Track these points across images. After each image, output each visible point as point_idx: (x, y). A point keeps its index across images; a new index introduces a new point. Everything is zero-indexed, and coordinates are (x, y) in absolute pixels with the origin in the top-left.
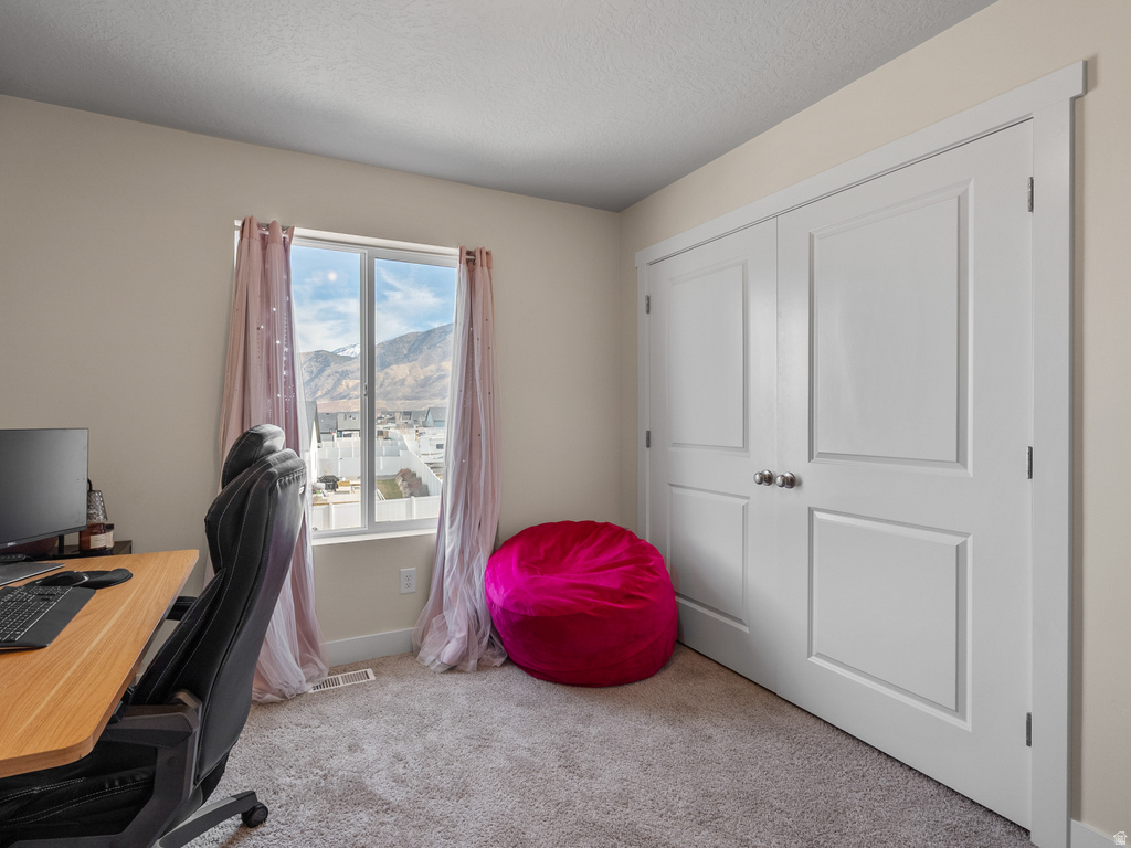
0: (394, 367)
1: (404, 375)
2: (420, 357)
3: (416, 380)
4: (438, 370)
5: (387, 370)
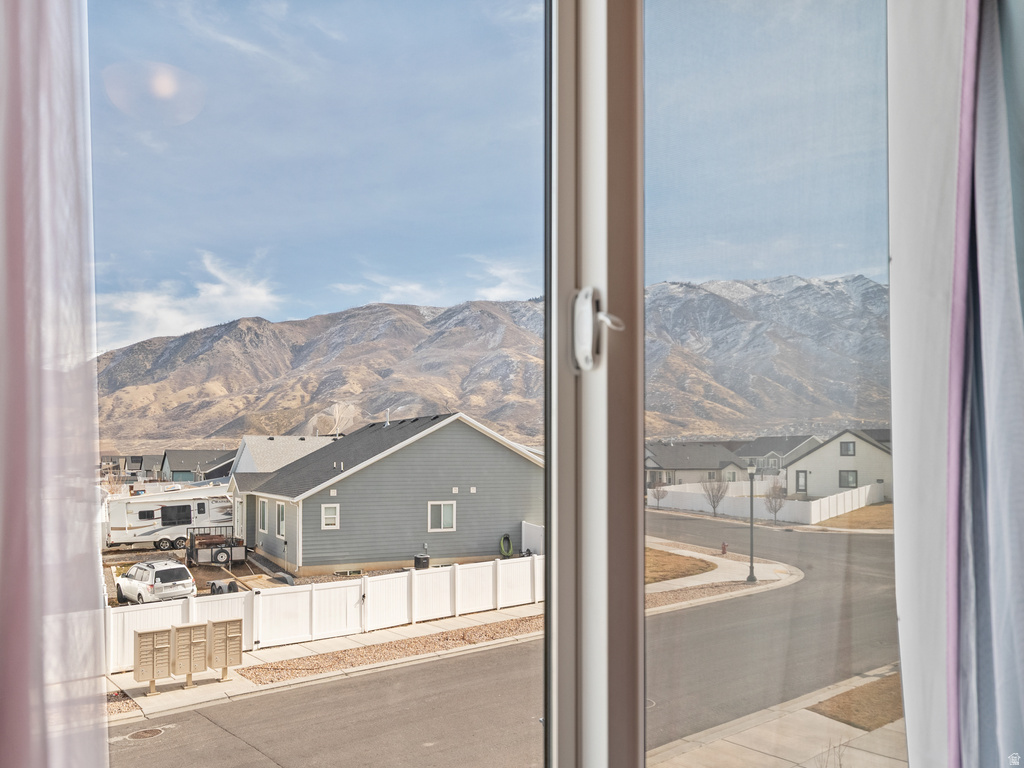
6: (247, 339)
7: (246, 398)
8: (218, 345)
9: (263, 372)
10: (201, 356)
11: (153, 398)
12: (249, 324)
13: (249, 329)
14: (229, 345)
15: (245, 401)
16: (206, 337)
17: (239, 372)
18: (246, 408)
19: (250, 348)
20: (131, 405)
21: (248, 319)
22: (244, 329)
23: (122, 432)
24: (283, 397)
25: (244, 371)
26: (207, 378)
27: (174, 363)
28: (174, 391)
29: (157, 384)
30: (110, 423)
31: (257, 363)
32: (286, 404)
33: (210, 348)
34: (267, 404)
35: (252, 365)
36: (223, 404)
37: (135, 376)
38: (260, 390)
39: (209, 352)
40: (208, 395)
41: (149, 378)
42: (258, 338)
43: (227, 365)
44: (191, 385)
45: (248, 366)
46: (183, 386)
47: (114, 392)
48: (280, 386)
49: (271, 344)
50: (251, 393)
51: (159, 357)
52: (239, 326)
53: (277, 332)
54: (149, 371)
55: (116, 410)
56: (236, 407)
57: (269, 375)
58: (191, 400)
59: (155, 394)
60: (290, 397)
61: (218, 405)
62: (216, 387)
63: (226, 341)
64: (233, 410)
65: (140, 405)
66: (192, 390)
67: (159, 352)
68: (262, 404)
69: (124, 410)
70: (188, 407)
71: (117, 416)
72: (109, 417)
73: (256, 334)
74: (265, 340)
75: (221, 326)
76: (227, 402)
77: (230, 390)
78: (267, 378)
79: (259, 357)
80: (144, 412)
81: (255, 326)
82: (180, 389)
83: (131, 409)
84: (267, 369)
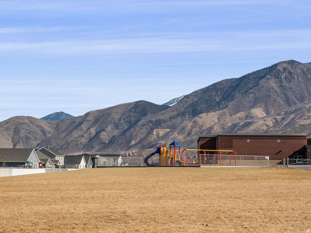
0: (203, 115)
1: (212, 123)
2: (231, 104)
3: (223, 128)
4: (247, 117)
5: (197, 119)
6: (283, 76)
7: (275, 119)
8: (262, 82)
9: (292, 100)
10: (250, 91)
11: (216, 121)
12: (285, 65)
13: (285, 69)
14: (270, 82)
15: (274, 121)
16: (256, 77)
17: (275, 101)
18: (274, 126)
19: (285, 84)
20: (202, 126)
21: (284, 62)
22: (281, 69)
23: (193, 144)
24: (301, 117)
25: (279, 99)
26: (253, 106)
27: (233, 96)
28: (231, 116)
29: (221, 111)
30: (189, 138)
31: (289, 93)
32: (302, 122)
33: (258, 84)
34: (289, 123)
35: (285, 95)
36: (258, 123)
37: (209, 106)
38: (286, 113)
39: (256, 88)
40: (252, 118)
41: (217, 108)
42: (291, 75)
43: (269, 96)
44: (242, 111)
45: (282, 96)
46: (236, 112)
47: (193, 118)
48: (300, 109)
49: (300, 79)
50: (279, 115)
51: (225, 93)
52: (278, 68)
53: (305, 69)
54: (218, 103)
55: (193, 129)
56: (267, 126)
57: (297, 102)
58: (240, 121)
59: (218, 119)
60: (306, 117)
61: (255, 125)
62: (258, 112)
63: (268, 79)
64: (265, 128)
65: (208, 126)
66: (241, 114)
67: (225, 90)
68: (285, 123)
69: (198, 129)
70: (236, 127)
71: (193, 134)
72: (189, 134)
73: (290, 72)
74: (296, 76)
75: (267, 68)
76: (261, 122)
77: (268, 113)
78: (295, 104)
79: (291, 89)
80: (210, 130)
81: (289, 67)
82: (235, 114)
83: (203, 129)
84: (296, 97)
